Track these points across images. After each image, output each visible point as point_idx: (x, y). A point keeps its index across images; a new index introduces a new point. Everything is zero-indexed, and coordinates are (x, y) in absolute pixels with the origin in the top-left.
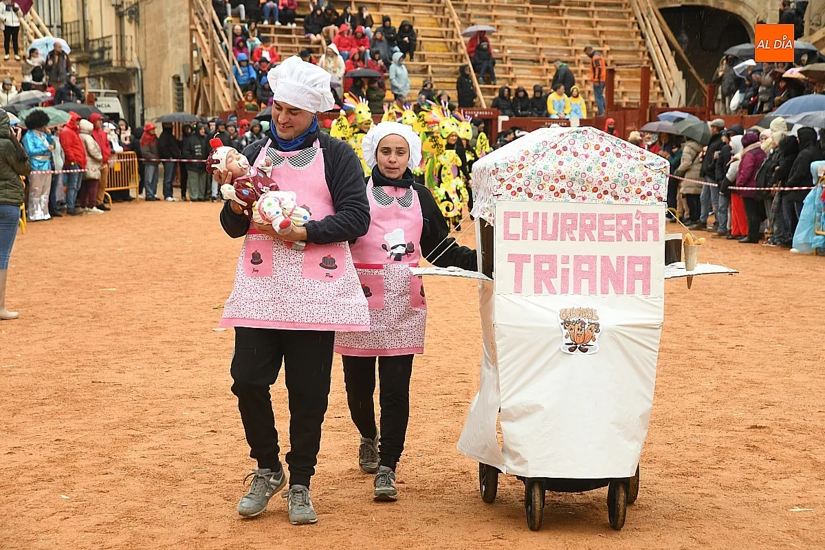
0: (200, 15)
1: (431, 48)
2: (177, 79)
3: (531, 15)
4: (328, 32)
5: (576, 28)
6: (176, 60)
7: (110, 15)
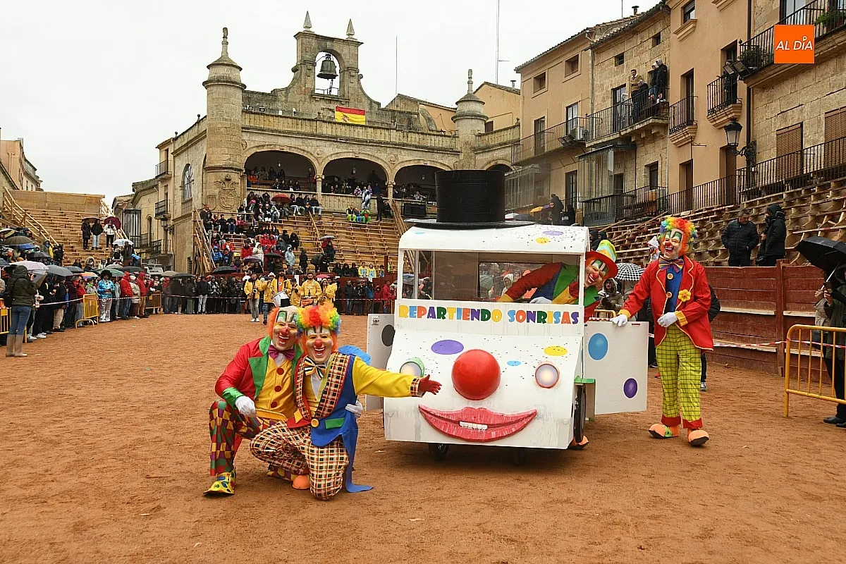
0: (199, 229)
2: (189, 258)
3: (352, 232)
4: (258, 237)
5: (373, 238)
6: (189, 251)
7: (162, 230)
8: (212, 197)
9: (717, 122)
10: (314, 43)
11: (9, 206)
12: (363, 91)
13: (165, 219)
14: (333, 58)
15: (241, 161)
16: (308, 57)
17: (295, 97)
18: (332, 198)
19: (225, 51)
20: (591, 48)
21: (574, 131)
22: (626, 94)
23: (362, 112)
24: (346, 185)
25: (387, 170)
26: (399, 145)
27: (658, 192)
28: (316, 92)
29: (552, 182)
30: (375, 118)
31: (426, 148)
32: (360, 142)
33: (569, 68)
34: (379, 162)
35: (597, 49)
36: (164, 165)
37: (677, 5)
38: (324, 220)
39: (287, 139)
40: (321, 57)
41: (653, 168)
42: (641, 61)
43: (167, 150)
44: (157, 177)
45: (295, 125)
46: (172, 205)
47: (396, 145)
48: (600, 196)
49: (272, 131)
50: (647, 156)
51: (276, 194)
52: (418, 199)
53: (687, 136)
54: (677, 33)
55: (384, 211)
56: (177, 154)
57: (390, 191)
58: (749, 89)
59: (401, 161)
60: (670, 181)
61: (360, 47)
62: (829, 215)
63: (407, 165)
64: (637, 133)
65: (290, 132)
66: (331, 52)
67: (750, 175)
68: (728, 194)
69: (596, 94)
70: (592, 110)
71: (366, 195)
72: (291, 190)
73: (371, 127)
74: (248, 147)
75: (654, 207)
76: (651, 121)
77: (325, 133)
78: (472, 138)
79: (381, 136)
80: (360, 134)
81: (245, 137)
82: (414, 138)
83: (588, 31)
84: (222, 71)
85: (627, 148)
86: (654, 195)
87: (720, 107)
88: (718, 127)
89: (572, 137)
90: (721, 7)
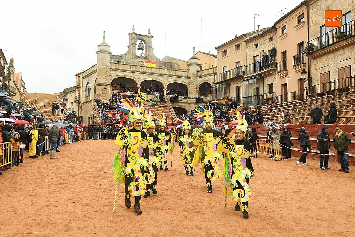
0: (95, 107)
2: (89, 118)
5: (159, 110)
6: (89, 114)
7: (77, 107)
8: (99, 95)
9: (297, 70)
10: (136, 36)
11: (23, 98)
12: (154, 55)
13: (79, 103)
14: (143, 42)
15: (110, 81)
16: (134, 42)
17: (129, 57)
19: (104, 40)
20: (246, 41)
21: (239, 71)
22: (260, 58)
23: (154, 63)
24: (148, 90)
25: (164, 84)
27: (273, 94)
28: (137, 55)
29: (230, 90)
30: (158, 65)
31: (178, 76)
32: (154, 74)
33: (237, 48)
34: (161, 81)
35: (248, 42)
36: (78, 82)
37: (279, 27)
39: (127, 73)
40: (138, 42)
41: (271, 86)
42: (265, 46)
43: (79, 77)
44: (75, 87)
45: (130, 67)
46: (81, 98)
47: (167, 75)
48: (250, 96)
49: (122, 70)
50: (268, 81)
51: (123, 94)
52: (175, 95)
53: (284, 74)
54: (279, 37)
55: (162, 100)
56: (83, 78)
57: (165, 92)
58: (309, 58)
59: (169, 81)
60: (278, 91)
61: (153, 38)
62: (346, 106)
63: (171, 82)
64: (265, 73)
65: (128, 70)
66: (142, 40)
67: (310, 89)
68: (301, 96)
69: (247, 58)
70: (246, 64)
71: (156, 94)
72: (128, 92)
73: (158, 68)
74: (112, 76)
75: (272, 100)
76: (270, 69)
77: (141, 71)
78: (195, 73)
79: (161, 71)
80: (154, 71)
81: (112, 72)
82: (174, 73)
83: (244, 35)
84: (103, 48)
85: (260, 78)
86: (272, 95)
87: (298, 65)
88: (297, 72)
89: (239, 74)
90: (297, 29)
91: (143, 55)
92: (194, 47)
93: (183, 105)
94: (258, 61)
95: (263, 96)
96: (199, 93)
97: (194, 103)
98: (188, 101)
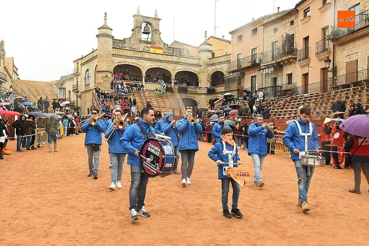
0: (95, 97)
1: (139, 104)
2: (88, 109)
3: (158, 99)
4: (120, 101)
5: (166, 101)
6: (89, 105)
7: (75, 97)
8: (99, 83)
9: (320, 58)
10: (141, 19)
11: (15, 86)
12: (161, 40)
13: (77, 92)
14: (149, 25)
15: (112, 69)
16: (138, 25)
17: (133, 41)
18: (149, 84)
19: (105, 22)
20: (263, 25)
21: (256, 59)
22: (279, 45)
23: (161, 48)
24: (155, 79)
25: (172, 73)
26: (177, 62)
27: (293, 85)
28: (142, 39)
29: (245, 80)
30: (166, 51)
31: (188, 64)
32: (160, 61)
33: (253, 33)
34: (168, 69)
35: (265, 25)
36: (76, 69)
37: (302, 9)
38: (146, 93)
39: (131, 60)
40: (144, 25)
41: (290, 76)
43: (78, 63)
44: (73, 74)
45: (134, 54)
46: (80, 87)
47: (175, 62)
48: (266, 86)
49: (125, 56)
50: (287, 70)
52: (184, 85)
53: (306, 63)
54: (301, 21)
56: (82, 65)
57: (173, 81)
58: (334, 45)
59: (177, 69)
60: (298, 81)
61: (160, 21)
63: (180, 71)
64: (284, 61)
65: (132, 57)
66: (148, 23)
67: (334, 80)
68: (324, 87)
69: (265, 44)
70: (263, 51)
71: (163, 83)
73: (165, 55)
74: (115, 63)
75: (291, 91)
76: (290, 56)
77: (146, 57)
78: (207, 60)
79: (169, 58)
80: (161, 58)
81: (114, 58)
82: (183, 60)
83: (262, 18)
84: (104, 31)
85: (279, 67)
86: (291, 86)
87: (321, 52)
88: (320, 60)
89: (255, 62)
90: (322, 12)
91: (149, 40)
92: (206, 32)
93: (193, 96)
94: (277, 48)
95: (281, 87)
96: (210, 82)
97: (205, 94)
98: (198, 91)
